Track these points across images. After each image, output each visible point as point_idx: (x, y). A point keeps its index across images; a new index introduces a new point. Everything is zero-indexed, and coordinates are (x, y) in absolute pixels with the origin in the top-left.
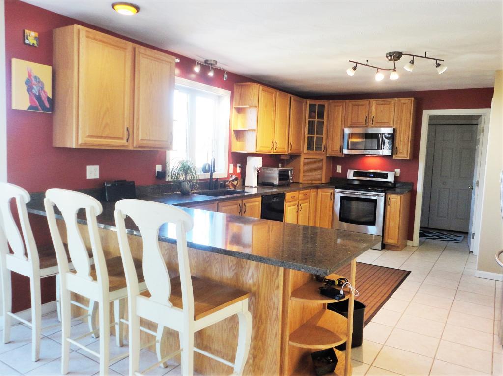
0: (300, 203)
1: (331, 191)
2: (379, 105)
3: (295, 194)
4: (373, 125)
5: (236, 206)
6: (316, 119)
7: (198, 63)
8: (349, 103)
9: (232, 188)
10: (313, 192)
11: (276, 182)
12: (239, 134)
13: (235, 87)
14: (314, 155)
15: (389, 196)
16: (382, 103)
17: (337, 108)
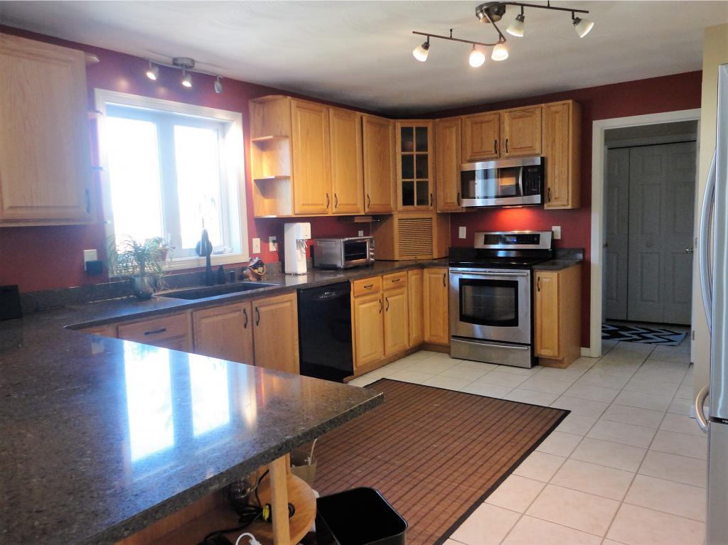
0: (385, 296)
1: (444, 271)
2: (515, 118)
3: (375, 281)
4: (507, 154)
5: (237, 314)
6: (415, 153)
7: (154, 65)
8: (467, 120)
9: (253, 281)
10: (413, 276)
11: (340, 263)
12: (266, 187)
13: (251, 105)
14: (415, 212)
15: (538, 274)
16: (518, 114)
17: (448, 130)
